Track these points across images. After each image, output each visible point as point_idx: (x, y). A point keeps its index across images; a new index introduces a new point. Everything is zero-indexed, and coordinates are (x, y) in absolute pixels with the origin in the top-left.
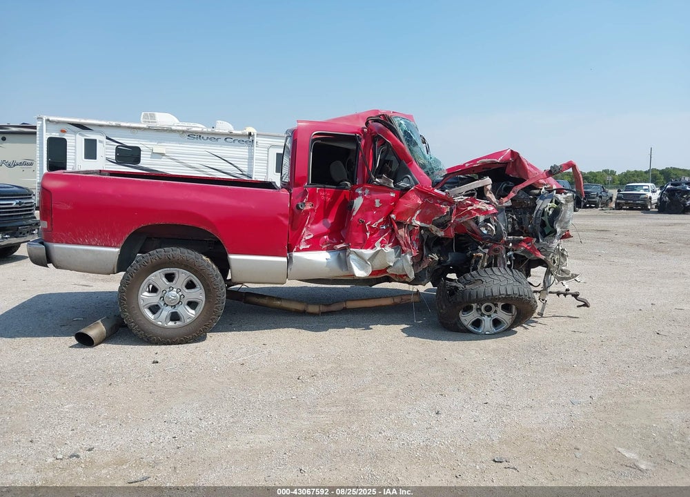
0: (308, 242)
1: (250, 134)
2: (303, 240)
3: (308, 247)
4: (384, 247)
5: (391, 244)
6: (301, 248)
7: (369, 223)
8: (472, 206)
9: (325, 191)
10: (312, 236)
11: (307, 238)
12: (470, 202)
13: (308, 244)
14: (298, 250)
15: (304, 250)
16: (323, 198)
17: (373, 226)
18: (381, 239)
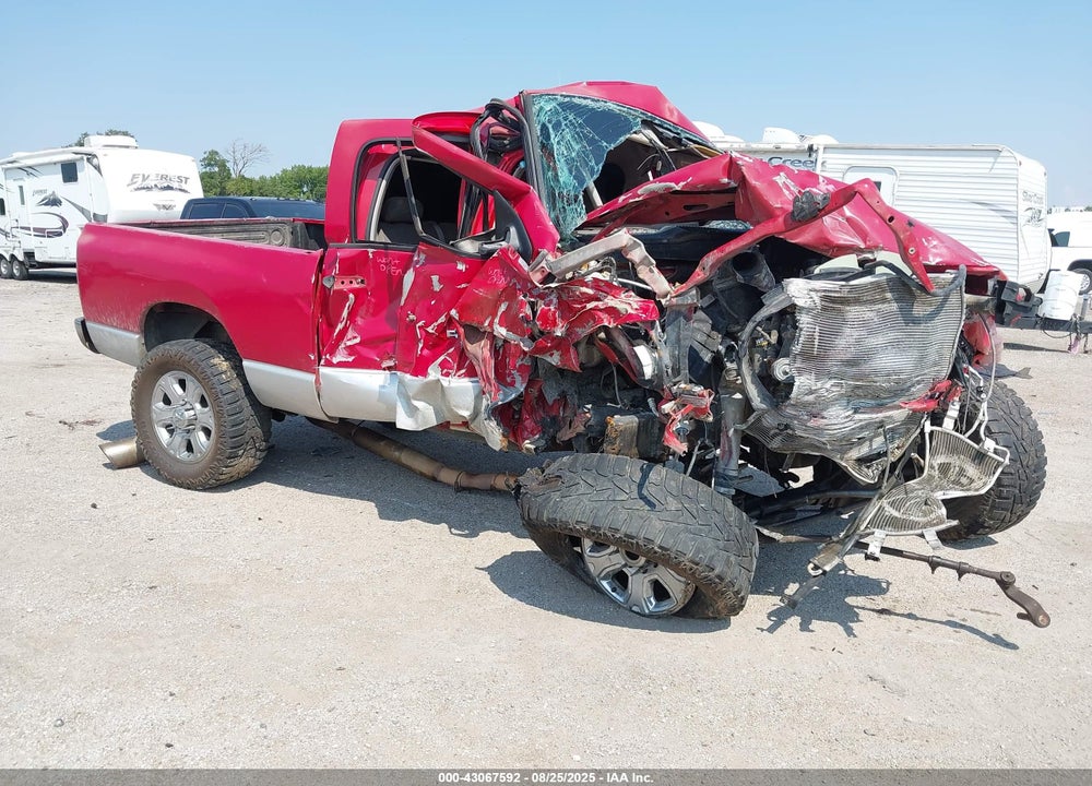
0: (351, 350)
1: (811, 148)
2: (343, 346)
3: (351, 359)
4: (447, 375)
5: (463, 371)
6: (335, 361)
7: (421, 324)
8: (598, 299)
9: (386, 256)
10: (358, 340)
11: (349, 343)
12: (591, 292)
13: (350, 355)
14: (329, 364)
15: (341, 365)
16: (384, 268)
17: (430, 330)
18: (442, 358)
